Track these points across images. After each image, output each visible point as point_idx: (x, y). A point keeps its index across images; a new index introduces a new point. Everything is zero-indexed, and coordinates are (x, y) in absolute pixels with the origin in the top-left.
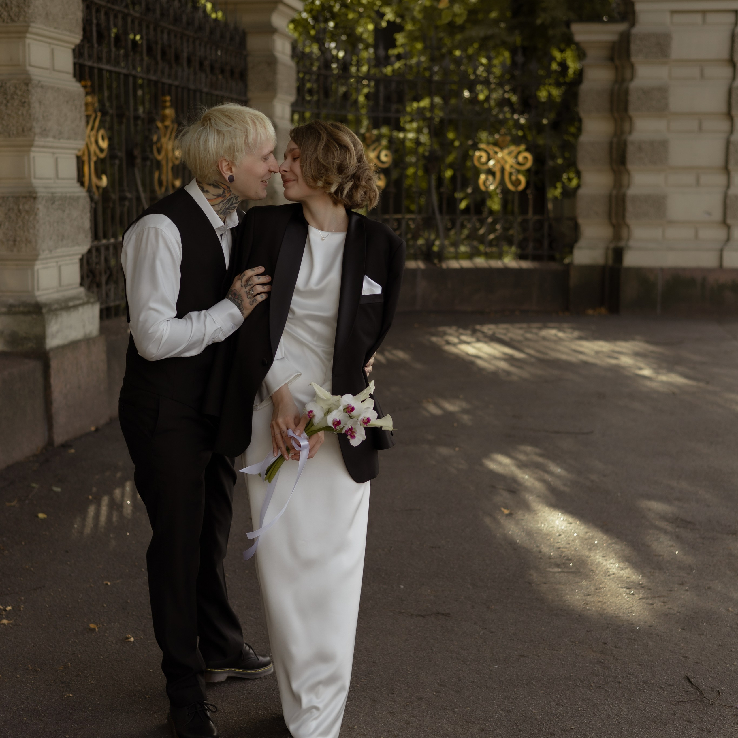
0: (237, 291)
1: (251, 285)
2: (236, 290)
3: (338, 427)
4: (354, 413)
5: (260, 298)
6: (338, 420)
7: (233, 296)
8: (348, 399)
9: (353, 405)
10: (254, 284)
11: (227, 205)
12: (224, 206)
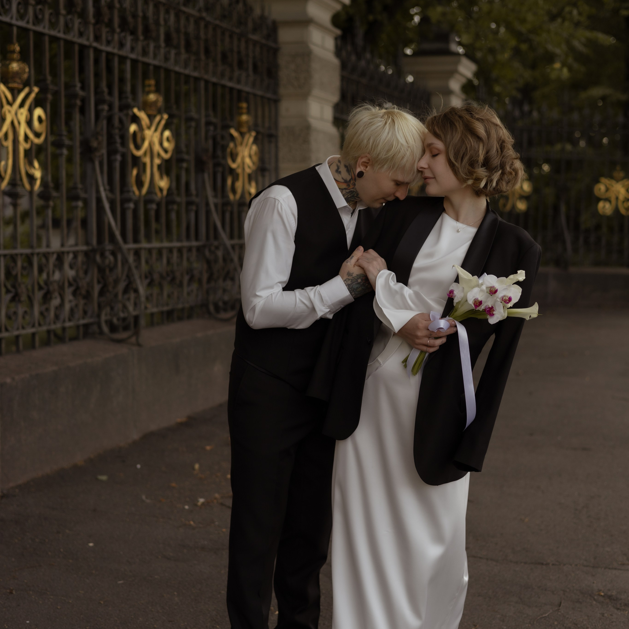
11: (349, 195)
12: (347, 195)
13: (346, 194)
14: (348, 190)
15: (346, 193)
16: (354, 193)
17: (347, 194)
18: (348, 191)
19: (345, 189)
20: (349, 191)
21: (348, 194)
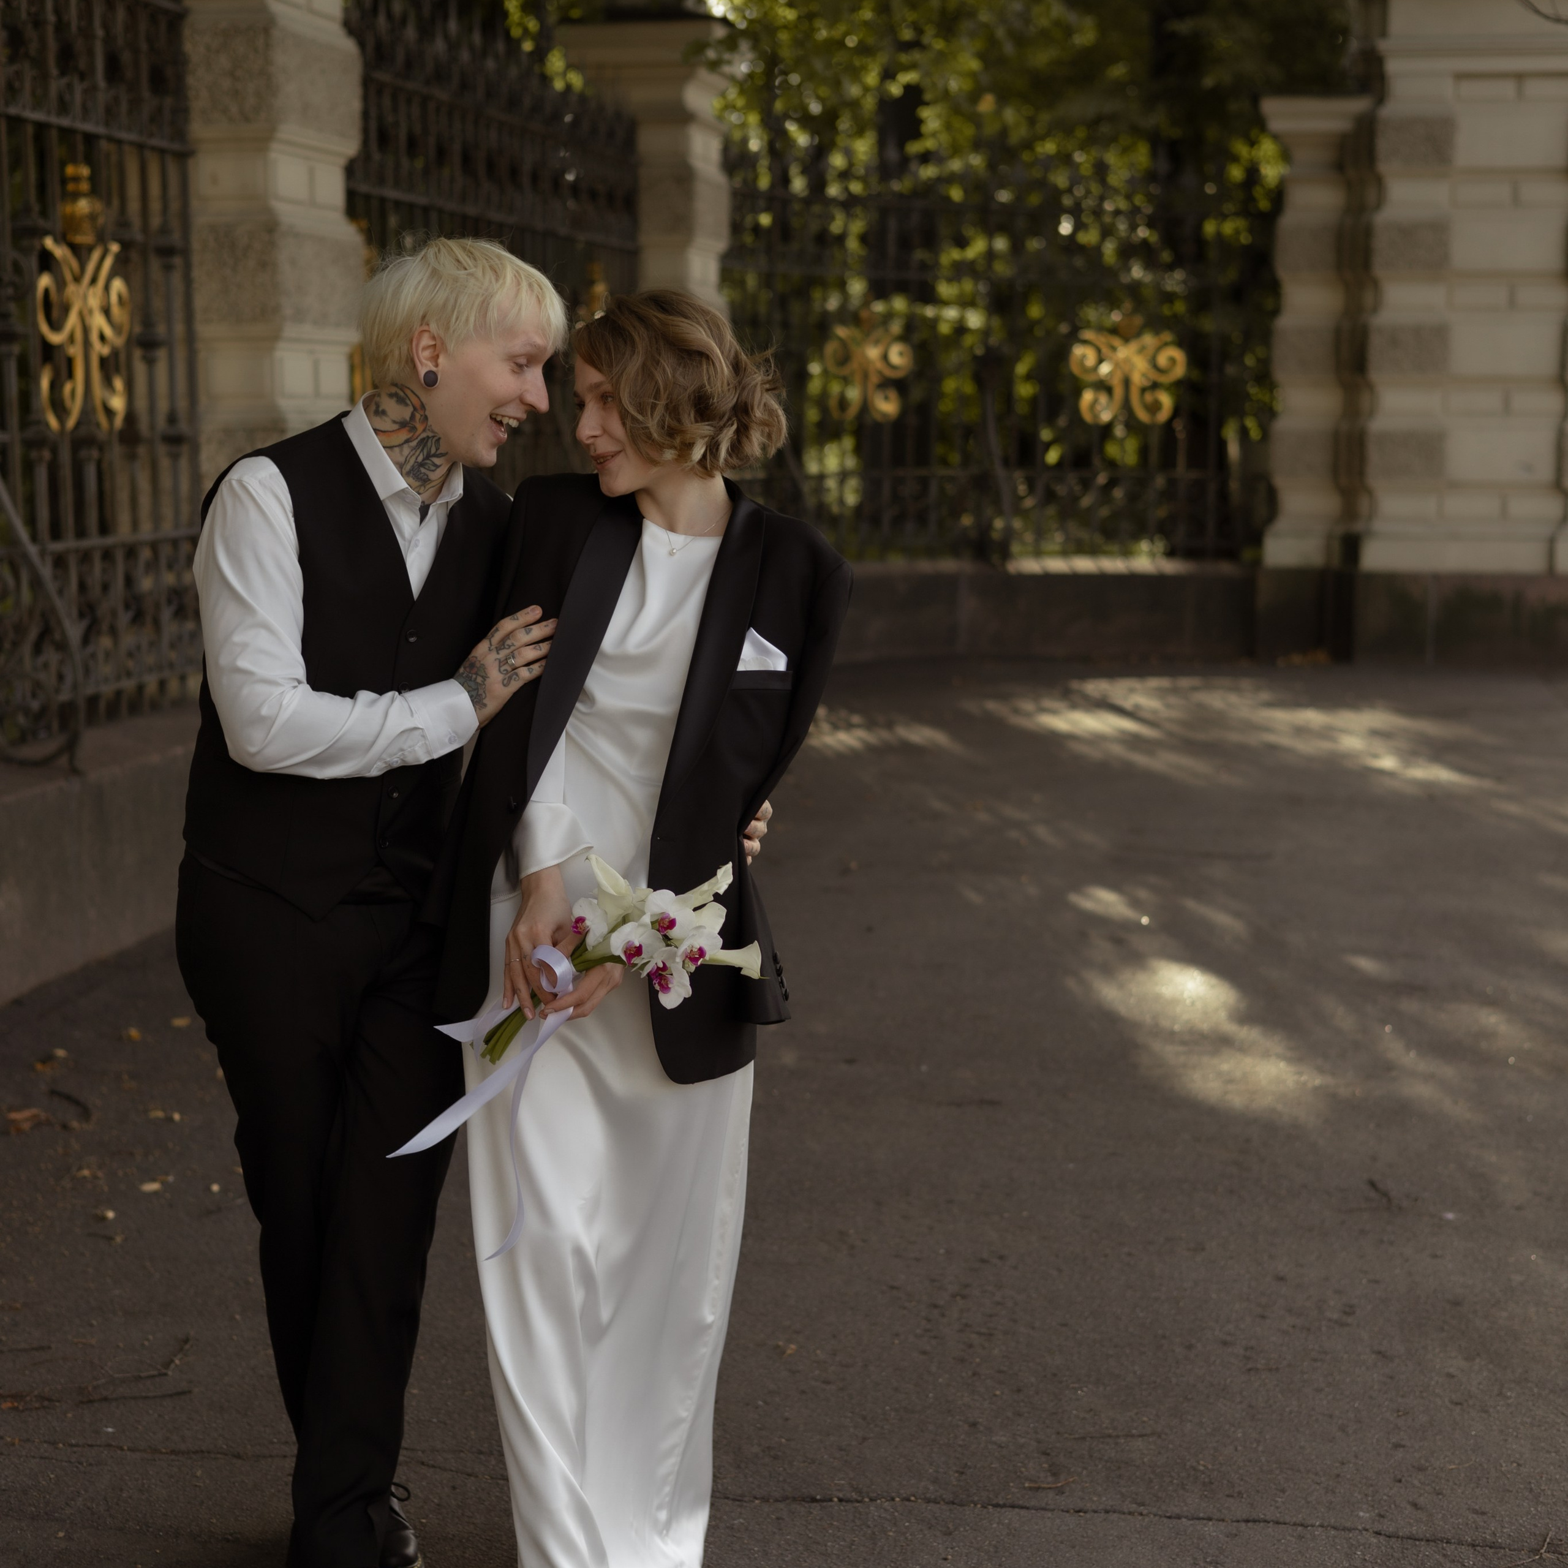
0: (479, 659)
1: (509, 646)
2: (476, 657)
3: (635, 960)
4: (673, 933)
5: (526, 674)
6: (637, 945)
7: (468, 670)
8: (664, 901)
9: (672, 916)
10: (517, 644)
11: (419, 455)
12: (414, 454)
13: (412, 453)
14: (414, 440)
15: (412, 450)
16: (430, 441)
17: (414, 451)
18: (414, 444)
19: (407, 441)
20: (417, 443)
21: (416, 451)
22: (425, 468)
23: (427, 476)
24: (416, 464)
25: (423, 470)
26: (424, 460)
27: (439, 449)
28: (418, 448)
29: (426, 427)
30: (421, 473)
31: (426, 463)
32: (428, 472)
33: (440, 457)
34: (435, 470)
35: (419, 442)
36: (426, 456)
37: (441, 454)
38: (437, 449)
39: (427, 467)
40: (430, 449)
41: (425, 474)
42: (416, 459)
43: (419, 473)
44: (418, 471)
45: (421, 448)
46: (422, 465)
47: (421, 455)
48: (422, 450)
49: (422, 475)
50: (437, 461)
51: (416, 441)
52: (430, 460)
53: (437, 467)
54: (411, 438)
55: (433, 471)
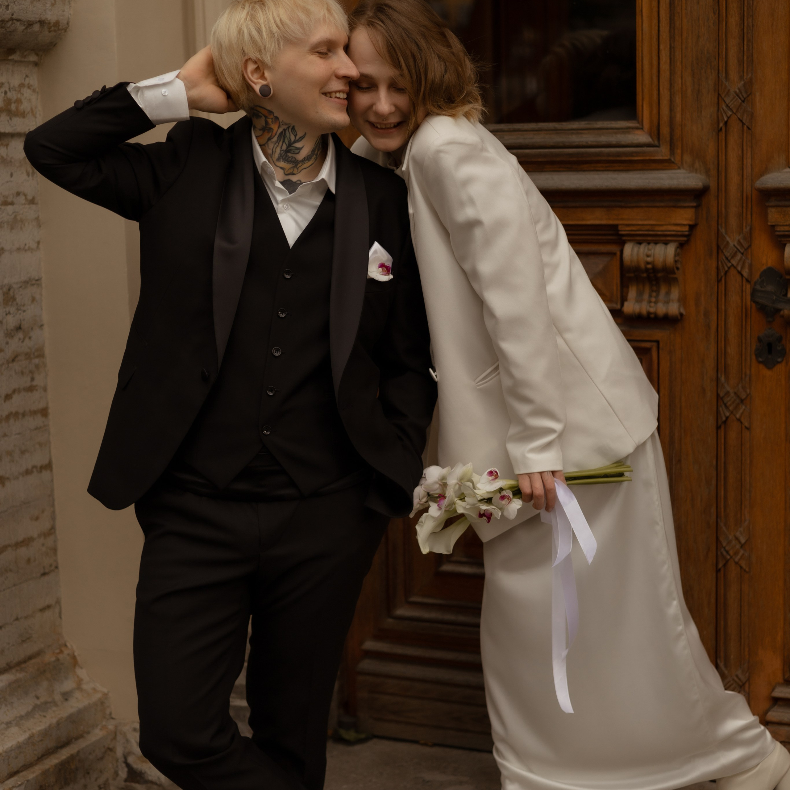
22: (291, 153)
23: (295, 158)
24: (282, 152)
25: (290, 155)
26: (287, 147)
27: (297, 134)
28: (280, 141)
29: (279, 124)
30: (289, 157)
31: (291, 150)
32: (294, 156)
33: (301, 140)
34: (299, 152)
35: (278, 136)
36: (289, 144)
37: (300, 137)
38: (295, 136)
39: (292, 152)
40: (290, 138)
41: (293, 157)
42: (281, 148)
43: (287, 157)
44: (286, 156)
45: (282, 140)
46: (287, 151)
47: (284, 144)
48: (284, 141)
49: (291, 158)
50: (298, 145)
51: (276, 137)
52: (292, 146)
53: (300, 149)
54: (271, 136)
55: (298, 153)
